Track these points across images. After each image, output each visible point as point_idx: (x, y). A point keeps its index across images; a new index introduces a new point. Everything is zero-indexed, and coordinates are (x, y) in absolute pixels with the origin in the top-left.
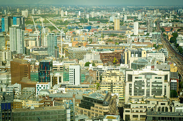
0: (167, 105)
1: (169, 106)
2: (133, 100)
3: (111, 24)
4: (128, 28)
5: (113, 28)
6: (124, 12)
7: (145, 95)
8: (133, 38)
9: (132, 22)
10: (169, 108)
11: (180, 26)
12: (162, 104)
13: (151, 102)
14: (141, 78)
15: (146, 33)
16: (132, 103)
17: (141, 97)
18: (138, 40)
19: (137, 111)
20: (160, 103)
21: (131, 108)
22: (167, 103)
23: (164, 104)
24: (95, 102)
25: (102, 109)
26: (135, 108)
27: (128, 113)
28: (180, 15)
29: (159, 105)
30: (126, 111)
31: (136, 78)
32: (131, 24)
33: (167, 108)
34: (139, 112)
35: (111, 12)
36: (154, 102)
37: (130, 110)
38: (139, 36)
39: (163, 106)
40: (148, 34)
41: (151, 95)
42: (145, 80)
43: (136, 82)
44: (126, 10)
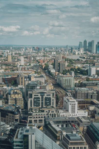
0: (55, 113)
1: (56, 113)
2: (33, 110)
3: (5, 58)
4: (16, 60)
5: (7, 60)
6: (11, 50)
7: (40, 107)
8: (21, 67)
9: (18, 56)
10: (56, 114)
11: (48, 59)
12: (52, 112)
13: (45, 111)
14: (38, 95)
15: (28, 64)
16: (33, 112)
17: (38, 108)
18: (25, 68)
19: (37, 117)
20: (51, 111)
21: (33, 115)
22: (55, 111)
23: (53, 112)
24: (9, 112)
25: (14, 117)
26: (35, 115)
27: (31, 119)
28: (47, 52)
29: (50, 113)
30: (30, 118)
31: (35, 96)
32: (17, 58)
33: (55, 114)
34: (38, 117)
35: (3, 50)
36: (47, 111)
37: (32, 117)
38: (24, 66)
39: (53, 113)
40: (30, 65)
41: (44, 106)
42: (40, 97)
43: (35, 98)
44: (12, 48)
